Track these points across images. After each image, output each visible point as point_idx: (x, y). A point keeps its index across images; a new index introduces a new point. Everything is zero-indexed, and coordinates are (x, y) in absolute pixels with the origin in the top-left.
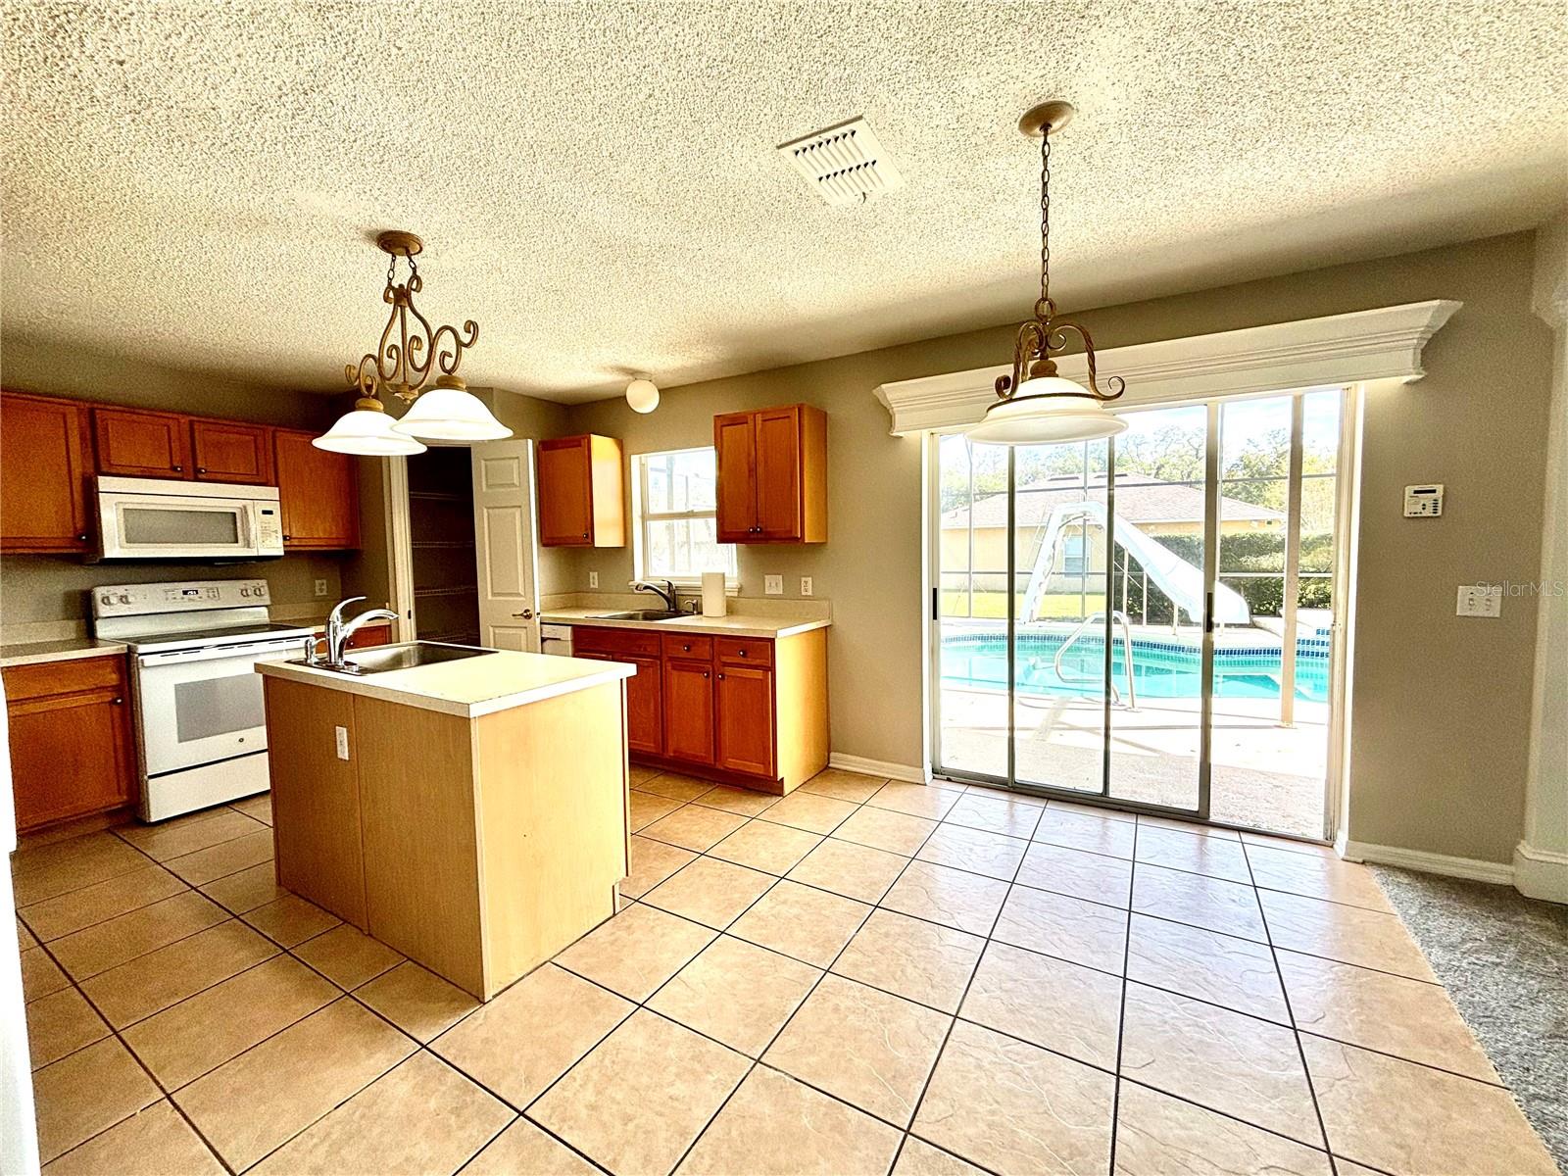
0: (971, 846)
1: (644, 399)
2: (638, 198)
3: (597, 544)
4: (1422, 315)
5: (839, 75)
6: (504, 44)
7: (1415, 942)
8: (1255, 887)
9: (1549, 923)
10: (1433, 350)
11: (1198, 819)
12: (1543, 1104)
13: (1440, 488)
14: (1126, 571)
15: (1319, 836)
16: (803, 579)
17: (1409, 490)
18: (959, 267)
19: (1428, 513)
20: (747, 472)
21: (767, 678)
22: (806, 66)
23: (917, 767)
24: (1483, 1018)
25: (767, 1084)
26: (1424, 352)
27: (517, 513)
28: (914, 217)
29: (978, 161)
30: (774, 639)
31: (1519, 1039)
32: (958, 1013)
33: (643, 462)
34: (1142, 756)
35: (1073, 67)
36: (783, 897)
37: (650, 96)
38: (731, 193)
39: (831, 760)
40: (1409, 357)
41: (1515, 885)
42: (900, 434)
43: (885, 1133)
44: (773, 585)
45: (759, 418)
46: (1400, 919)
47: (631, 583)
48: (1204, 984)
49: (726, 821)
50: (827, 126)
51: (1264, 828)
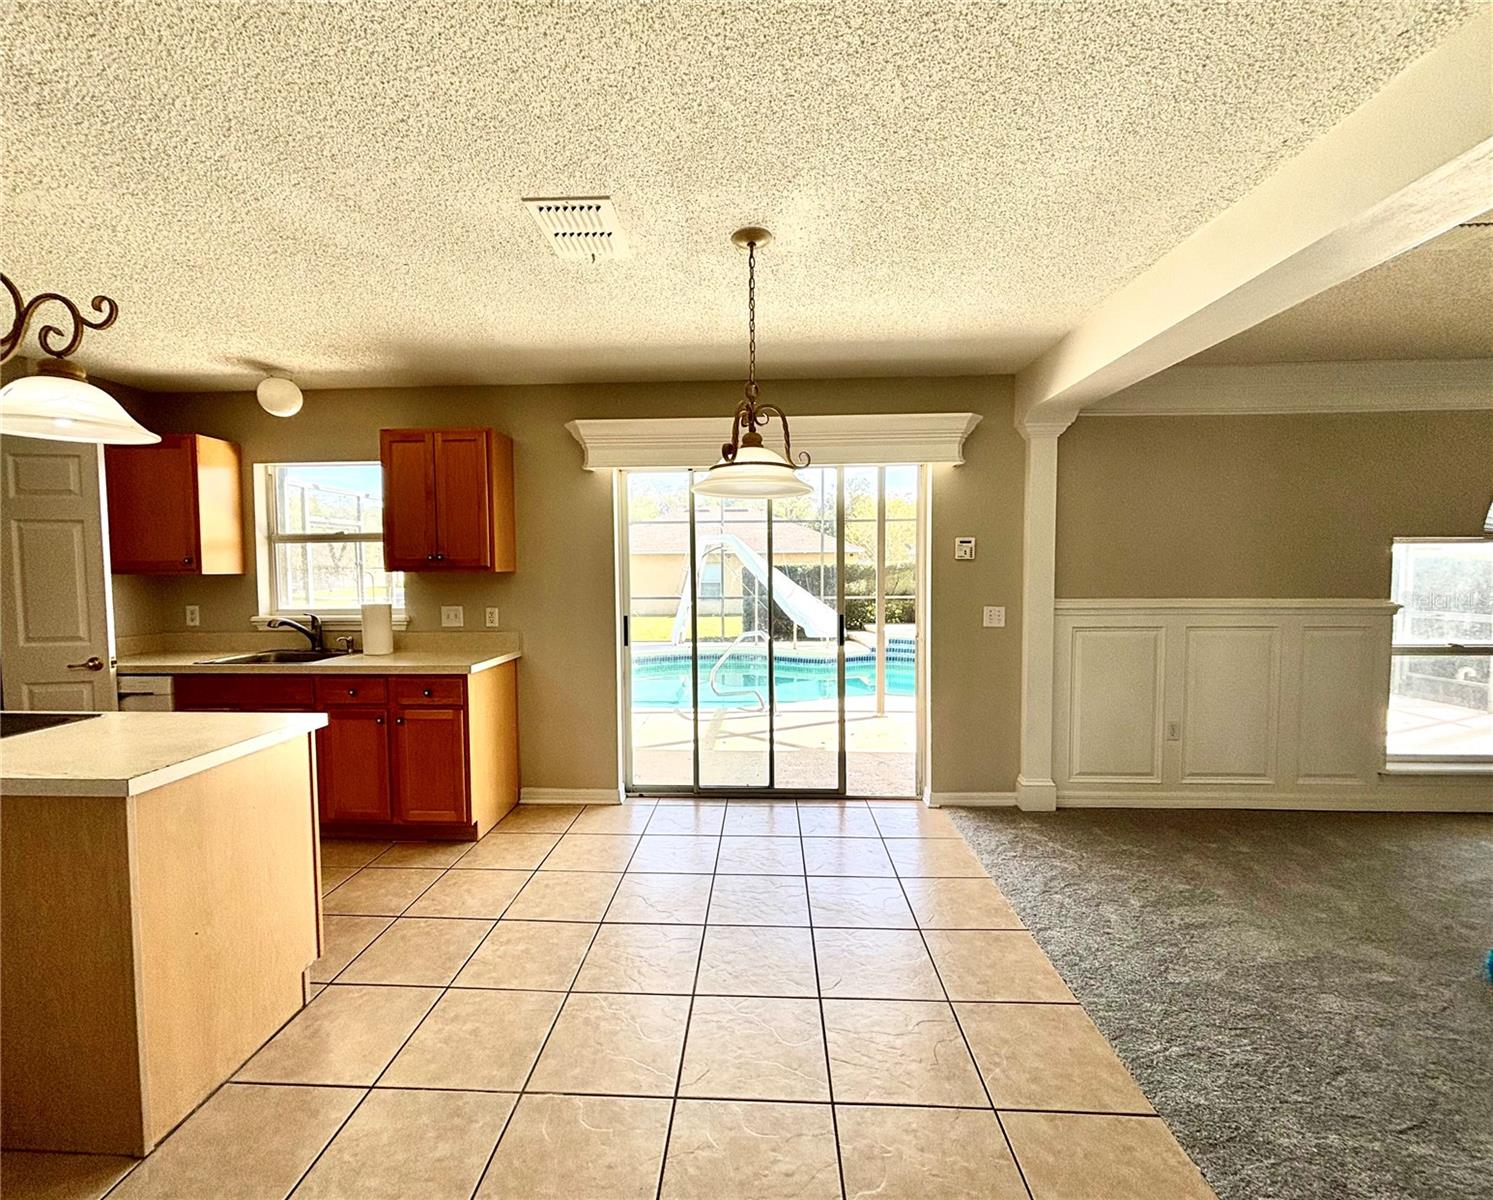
0: (673, 850)
1: (282, 401)
2: (351, 203)
3: (205, 571)
4: (960, 422)
5: (598, 162)
6: (239, 23)
7: (974, 853)
8: (882, 838)
9: (1036, 825)
10: (968, 445)
11: (838, 795)
12: (1044, 932)
13: (973, 540)
14: (756, 596)
15: (914, 795)
16: (488, 610)
17: (958, 540)
18: (658, 329)
19: (967, 557)
20: (424, 494)
21: (459, 717)
22: (571, 146)
23: (612, 788)
24: (1014, 891)
25: (538, 1109)
26: (964, 445)
27: (76, 530)
28: (632, 283)
29: (695, 253)
30: (466, 676)
31: (1029, 899)
32: (694, 991)
33: (270, 472)
34: (789, 752)
35: (777, 210)
36: (504, 939)
37: (403, 121)
38: (460, 224)
39: (522, 796)
40: (955, 449)
41: (1018, 804)
42: (592, 469)
43: (657, 1105)
44: (452, 616)
45: (439, 438)
46: (964, 841)
47: (254, 619)
48: (863, 916)
49: (416, 878)
50: (576, 195)
51: (878, 794)
